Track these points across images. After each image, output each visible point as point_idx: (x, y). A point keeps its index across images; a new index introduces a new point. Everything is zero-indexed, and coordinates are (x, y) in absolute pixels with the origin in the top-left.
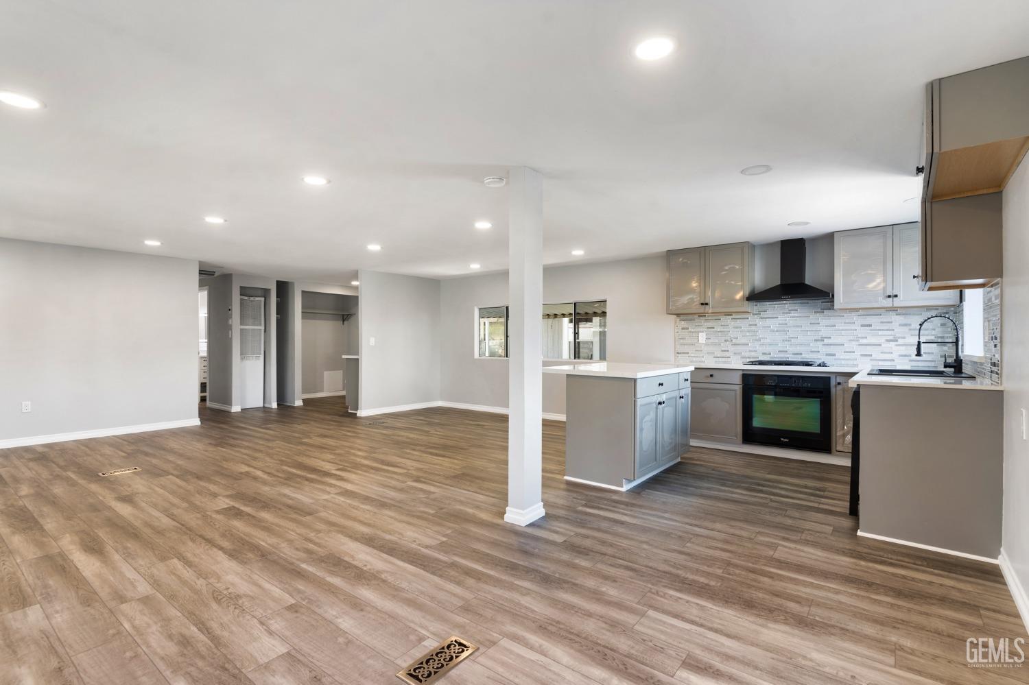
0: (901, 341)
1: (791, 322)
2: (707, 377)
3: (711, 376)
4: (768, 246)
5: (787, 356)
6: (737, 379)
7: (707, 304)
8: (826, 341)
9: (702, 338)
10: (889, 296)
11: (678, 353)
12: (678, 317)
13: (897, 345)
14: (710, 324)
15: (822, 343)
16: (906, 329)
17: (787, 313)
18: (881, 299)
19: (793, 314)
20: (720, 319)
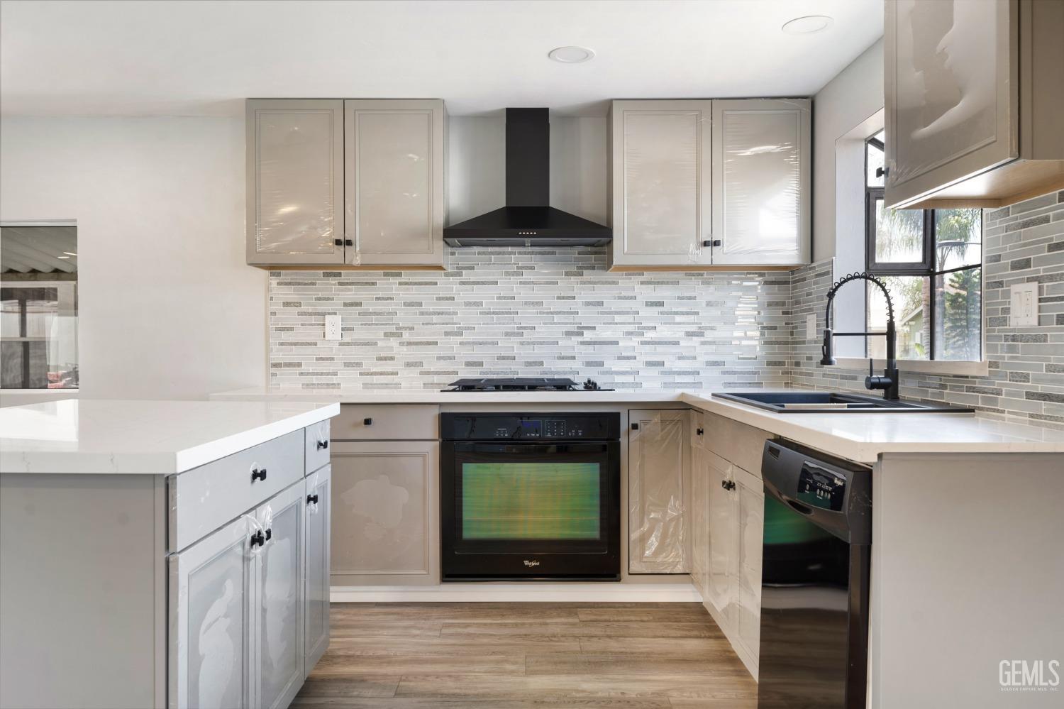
0: (708, 336)
1: (523, 293)
2: (356, 425)
3: (367, 422)
4: (478, 120)
5: (514, 368)
6: (429, 427)
7: (349, 243)
8: (587, 336)
9: (334, 325)
10: (706, 244)
11: (275, 365)
12: (272, 275)
13: (703, 343)
14: (351, 294)
15: (580, 339)
17: (514, 274)
18: (692, 247)
19: (527, 275)
20: (374, 284)
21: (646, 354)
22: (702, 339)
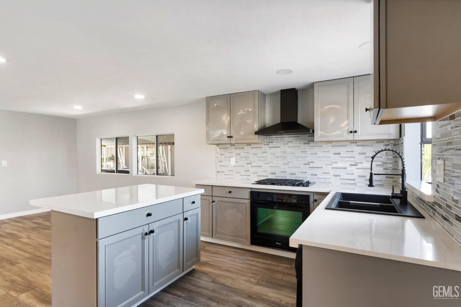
0: (360, 166)
1: (288, 150)
2: (227, 193)
3: (230, 192)
4: (273, 94)
5: (286, 175)
7: (232, 137)
8: (311, 165)
9: (233, 160)
10: (351, 132)
11: (218, 172)
12: (217, 146)
13: (357, 169)
14: (238, 151)
15: (308, 166)
16: (362, 156)
17: (286, 144)
18: (345, 134)
19: (290, 144)
20: (244, 148)
21: (332, 172)
22: (357, 167)
